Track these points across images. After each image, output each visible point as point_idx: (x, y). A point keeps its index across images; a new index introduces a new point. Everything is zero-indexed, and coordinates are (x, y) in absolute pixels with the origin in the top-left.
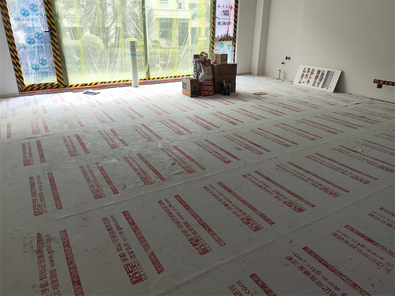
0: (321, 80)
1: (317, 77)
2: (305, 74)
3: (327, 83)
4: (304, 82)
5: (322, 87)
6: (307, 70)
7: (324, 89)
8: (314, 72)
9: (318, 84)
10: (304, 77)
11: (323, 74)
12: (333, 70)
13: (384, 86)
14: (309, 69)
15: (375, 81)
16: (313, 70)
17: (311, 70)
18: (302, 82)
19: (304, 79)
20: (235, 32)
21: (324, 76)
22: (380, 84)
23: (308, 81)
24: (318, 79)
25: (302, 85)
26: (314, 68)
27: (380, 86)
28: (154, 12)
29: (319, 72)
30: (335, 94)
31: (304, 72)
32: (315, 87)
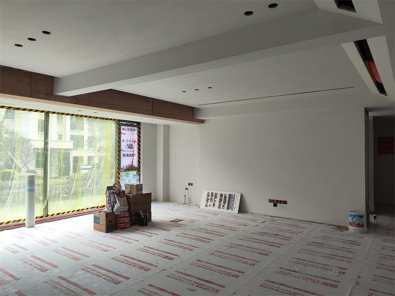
0: (225, 202)
1: (221, 200)
2: (210, 198)
3: (231, 205)
4: (210, 206)
5: (228, 209)
6: (210, 194)
7: (230, 211)
8: (217, 196)
9: (223, 206)
10: (209, 201)
11: (225, 197)
12: (233, 194)
13: (278, 204)
14: (212, 193)
15: (270, 201)
16: (216, 194)
17: (214, 194)
18: (208, 205)
19: (209, 203)
20: (139, 162)
21: (227, 199)
22: (275, 203)
23: (214, 205)
24: (222, 202)
25: (208, 208)
26: (216, 192)
27: (275, 205)
28: (32, 142)
29: (221, 195)
30: (240, 215)
31: (208, 196)
32: (221, 210)
